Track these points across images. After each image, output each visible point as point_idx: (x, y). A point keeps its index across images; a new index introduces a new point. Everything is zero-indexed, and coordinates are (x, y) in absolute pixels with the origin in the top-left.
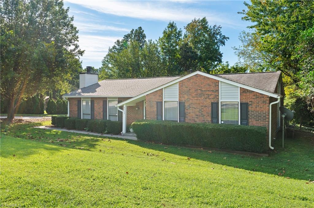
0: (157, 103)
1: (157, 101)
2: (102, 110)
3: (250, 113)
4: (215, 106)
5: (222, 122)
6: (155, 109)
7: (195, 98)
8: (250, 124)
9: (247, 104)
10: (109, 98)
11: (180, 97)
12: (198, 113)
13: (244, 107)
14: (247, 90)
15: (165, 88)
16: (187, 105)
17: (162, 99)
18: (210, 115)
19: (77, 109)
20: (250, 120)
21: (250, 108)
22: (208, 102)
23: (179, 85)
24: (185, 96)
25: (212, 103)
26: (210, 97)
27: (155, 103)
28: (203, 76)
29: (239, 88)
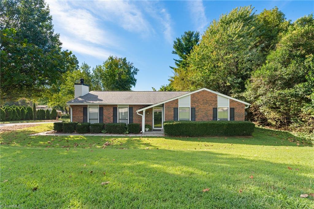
0: (174, 108)
1: (174, 107)
2: (112, 115)
3: (235, 114)
4: (215, 110)
5: (219, 120)
6: (173, 113)
7: (203, 105)
8: (235, 120)
9: (234, 109)
10: (119, 105)
11: (192, 104)
12: (204, 115)
13: (232, 110)
14: (234, 100)
15: (180, 98)
16: (196, 109)
17: (178, 106)
18: (212, 115)
19: (82, 115)
20: (235, 118)
21: (235, 111)
22: (211, 108)
23: (191, 96)
24: (195, 104)
25: (213, 108)
26: (212, 105)
27: (173, 109)
28: (208, 91)
29: (229, 100)
